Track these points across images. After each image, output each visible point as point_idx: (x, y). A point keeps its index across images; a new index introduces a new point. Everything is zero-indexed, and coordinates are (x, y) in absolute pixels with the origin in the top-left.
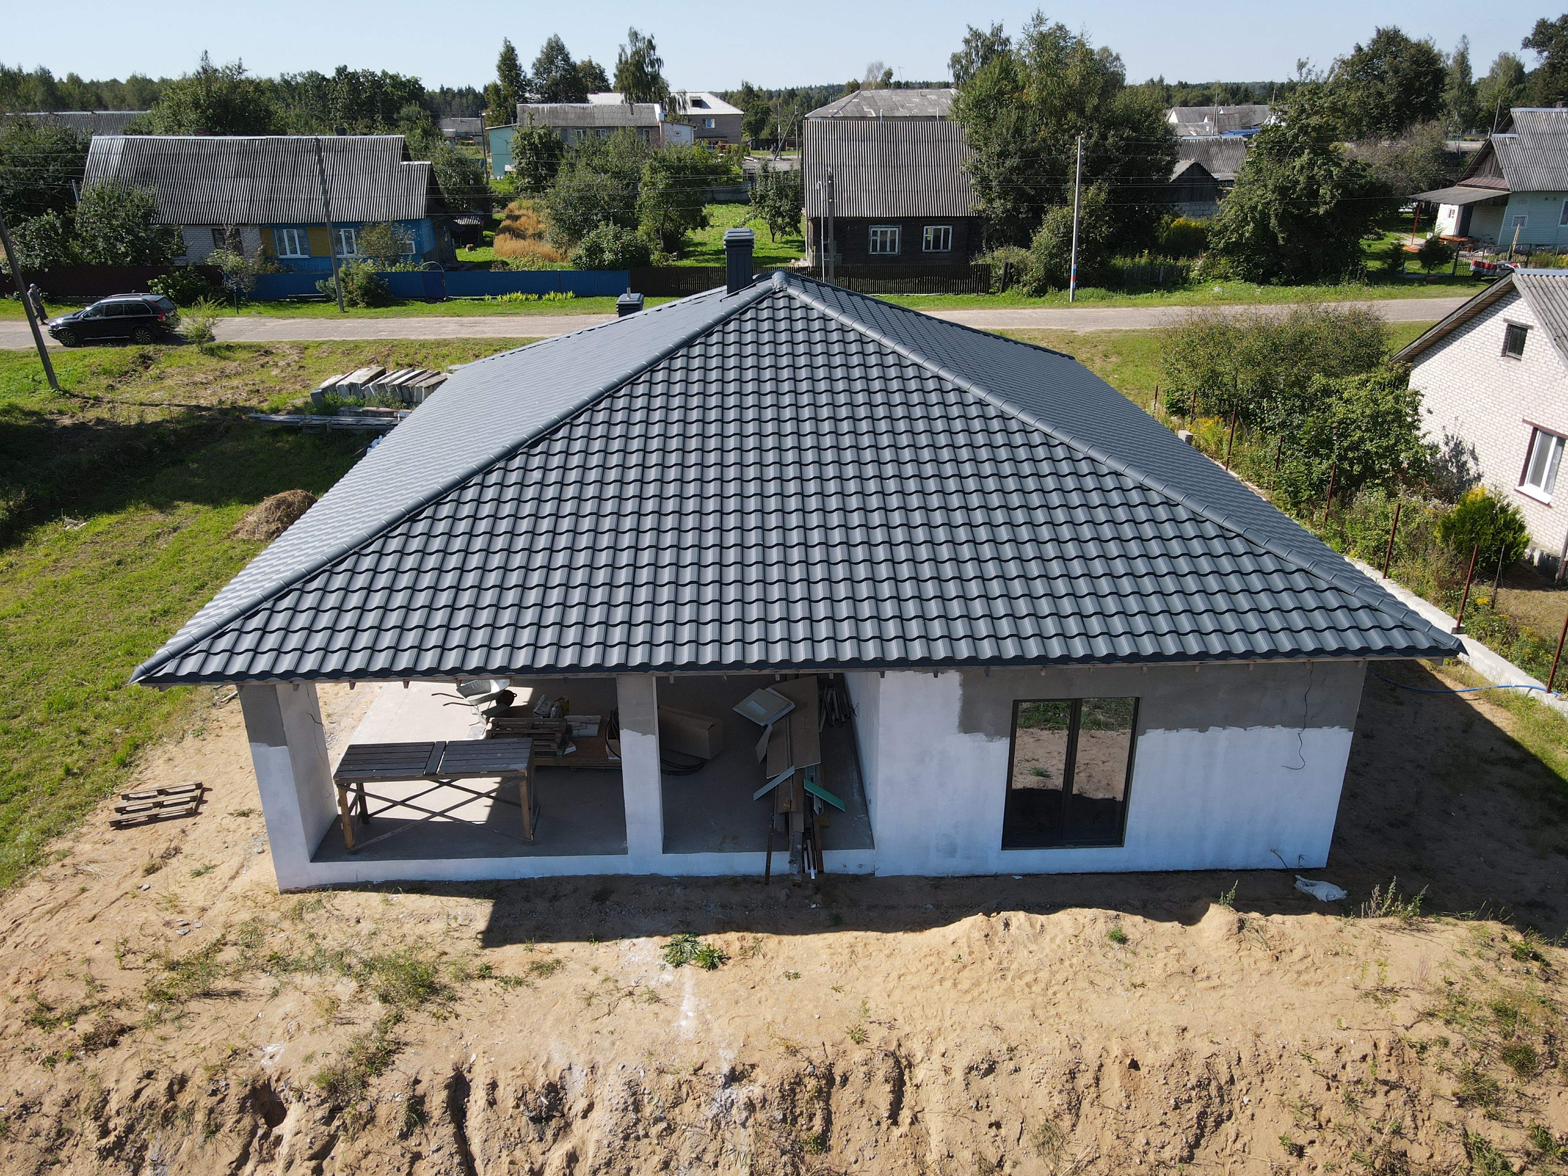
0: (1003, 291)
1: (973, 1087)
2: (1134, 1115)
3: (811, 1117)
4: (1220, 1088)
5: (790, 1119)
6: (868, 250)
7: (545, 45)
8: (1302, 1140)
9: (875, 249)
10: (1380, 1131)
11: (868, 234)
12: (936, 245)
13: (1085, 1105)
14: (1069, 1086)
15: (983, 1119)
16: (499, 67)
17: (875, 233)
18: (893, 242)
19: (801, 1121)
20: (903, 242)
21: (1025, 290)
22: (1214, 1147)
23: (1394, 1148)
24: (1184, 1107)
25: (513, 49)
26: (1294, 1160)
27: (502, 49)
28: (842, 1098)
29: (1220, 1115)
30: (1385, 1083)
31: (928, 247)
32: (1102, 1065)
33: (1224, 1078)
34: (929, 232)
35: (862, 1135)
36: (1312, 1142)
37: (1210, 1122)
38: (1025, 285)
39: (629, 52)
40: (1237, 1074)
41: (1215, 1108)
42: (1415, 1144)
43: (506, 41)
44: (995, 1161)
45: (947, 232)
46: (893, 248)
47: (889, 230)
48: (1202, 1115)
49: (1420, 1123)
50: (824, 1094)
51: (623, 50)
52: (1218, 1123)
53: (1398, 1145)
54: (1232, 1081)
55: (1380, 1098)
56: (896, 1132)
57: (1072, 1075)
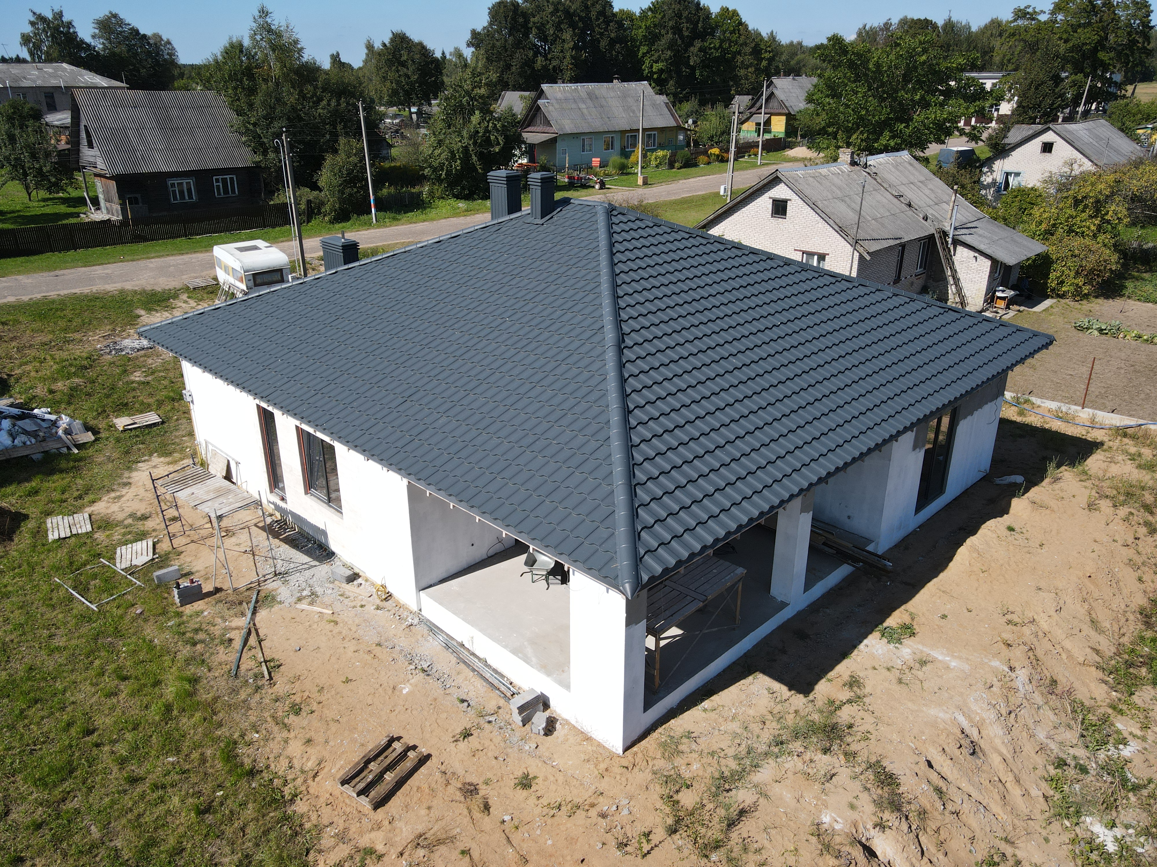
0: (308, 222)
6: (170, 199)
9: (175, 198)
11: (166, 186)
12: (226, 191)
17: (173, 185)
18: (189, 190)
20: (198, 191)
21: (327, 218)
31: (219, 194)
34: (218, 182)
38: (325, 216)
45: (232, 179)
46: (190, 196)
47: (185, 182)
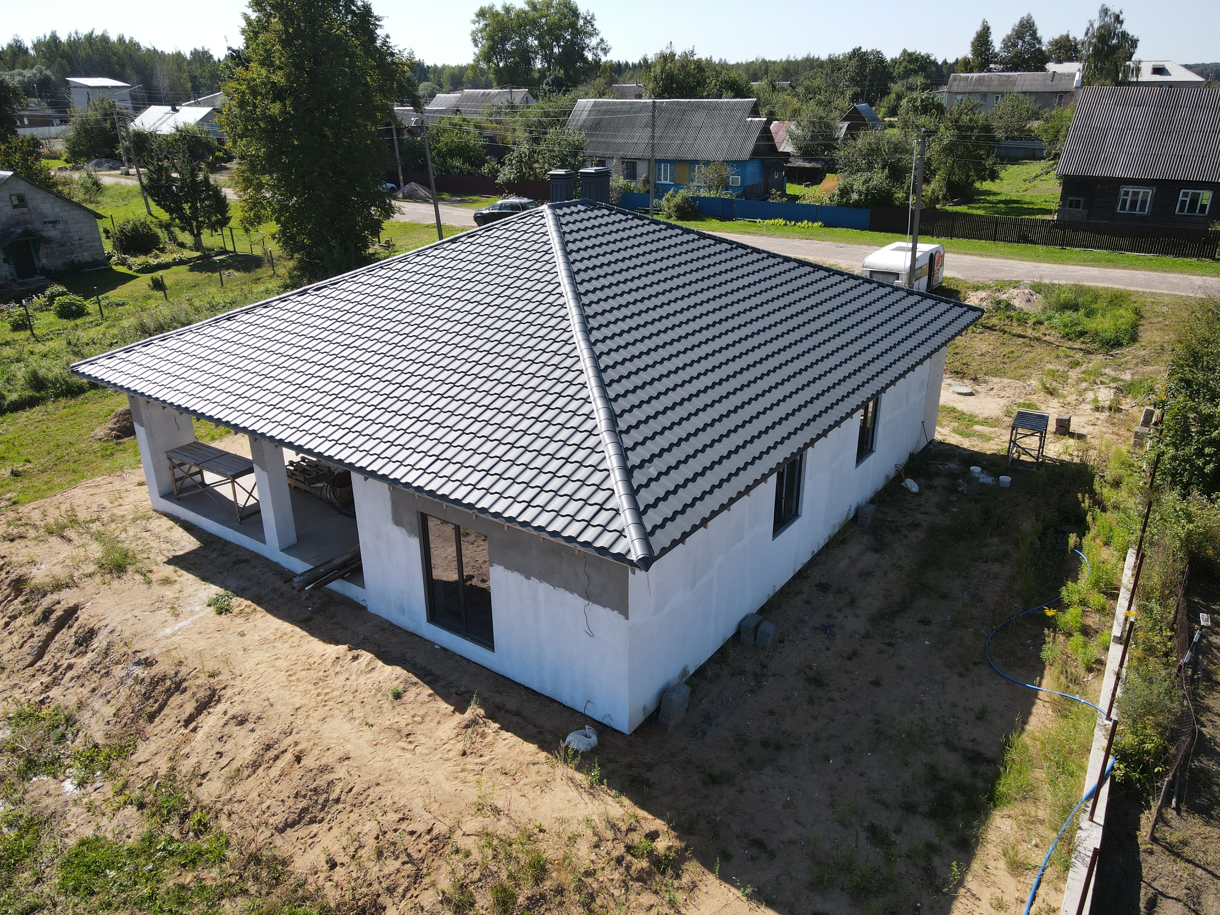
1: (227, 728)
2: (275, 788)
3: (156, 702)
4: (327, 800)
5: (147, 696)
6: (1116, 208)
7: (1017, 23)
8: (338, 860)
9: (1123, 207)
10: (380, 883)
11: (1117, 193)
12: (1191, 208)
13: (261, 769)
14: (261, 752)
15: (218, 747)
16: (973, 43)
17: (1127, 193)
18: (1144, 202)
19: (151, 701)
20: (1155, 203)
22: (300, 834)
23: (380, 900)
24: (300, 799)
25: (988, 28)
26: (326, 867)
27: (978, 28)
28: (176, 700)
29: (315, 817)
30: (409, 855)
31: (1182, 209)
32: (286, 751)
33: (334, 796)
34: (1184, 196)
35: (169, 723)
36: (342, 864)
37: (307, 818)
39: (1096, 25)
40: (343, 798)
41: (315, 811)
42: (395, 907)
43: (984, 22)
44: (202, 772)
45: (1206, 195)
46: (1142, 208)
47: (1142, 191)
48: (305, 810)
49: (408, 895)
50: (170, 693)
51: (1092, 25)
52: (312, 821)
53: (385, 900)
54: (337, 801)
55: (397, 864)
56: (183, 730)
57: (268, 747)
